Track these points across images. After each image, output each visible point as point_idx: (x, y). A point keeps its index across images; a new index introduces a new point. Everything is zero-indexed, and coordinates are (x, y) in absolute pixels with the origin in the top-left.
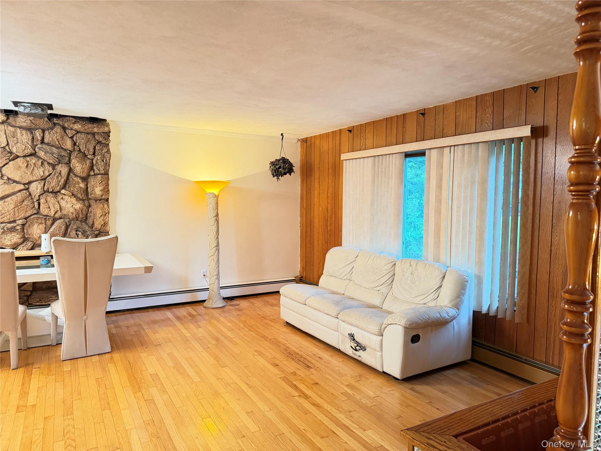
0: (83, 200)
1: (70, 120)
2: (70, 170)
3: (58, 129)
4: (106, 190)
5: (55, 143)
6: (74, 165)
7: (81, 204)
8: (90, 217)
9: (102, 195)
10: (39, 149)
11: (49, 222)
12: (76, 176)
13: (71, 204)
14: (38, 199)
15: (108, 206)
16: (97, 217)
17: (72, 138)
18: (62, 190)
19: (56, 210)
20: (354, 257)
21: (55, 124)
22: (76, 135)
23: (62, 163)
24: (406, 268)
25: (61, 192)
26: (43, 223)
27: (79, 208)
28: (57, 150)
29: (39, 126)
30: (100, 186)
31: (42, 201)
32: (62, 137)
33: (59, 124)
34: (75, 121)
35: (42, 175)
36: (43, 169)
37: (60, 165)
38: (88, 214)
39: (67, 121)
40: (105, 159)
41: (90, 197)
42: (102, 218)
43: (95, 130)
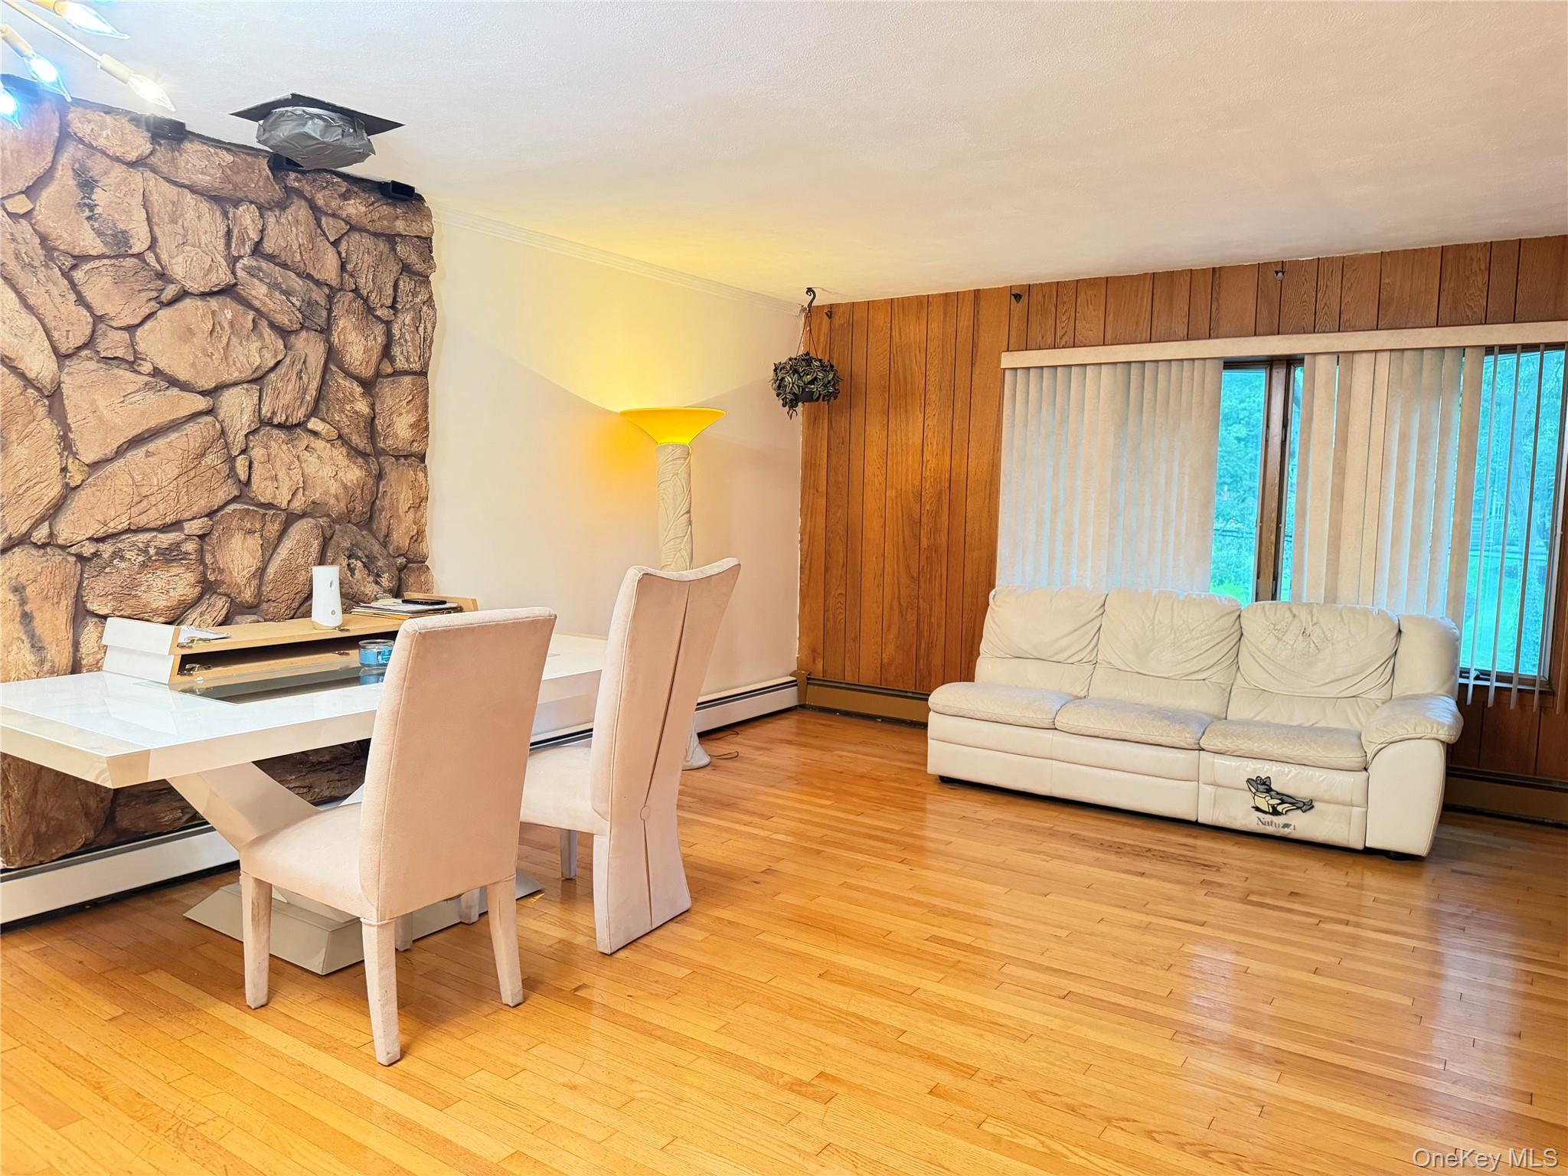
0: (364, 455)
1: (332, 183)
2: (332, 355)
3: (299, 210)
4: (422, 427)
5: (293, 256)
6: (342, 337)
7: (362, 467)
8: (381, 511)
9: (413, 441)
10: (251, 272)
11: (274, 528)
12: (349, 374)
13: (333, 467)
14: (244, 447)
15: (426, 476)
16: (400, 510)
17: (335, 244)
18: (313, 419)
19: (294, 488)
20: (1097, 608)
21: (289, 191)
22: (346, 237)
23: (308, 329)
24: (1283, 623)
25: (310, 426)
26: (255, 532)
27: (355, 482)
28: (301, 283)
29: (245, 192)
30: (408, 412)
31: (257, 453)
32: (312, 239)
33: (300, 194)
34: (348, 191)
35: (257, 364)
36: (258, 344)
37: (304, 334)
38: (377, 502)
39: (325, 185)
40: (422, 325)
41: (382, 445)
42: (411, 515)
43: (400, 226)
